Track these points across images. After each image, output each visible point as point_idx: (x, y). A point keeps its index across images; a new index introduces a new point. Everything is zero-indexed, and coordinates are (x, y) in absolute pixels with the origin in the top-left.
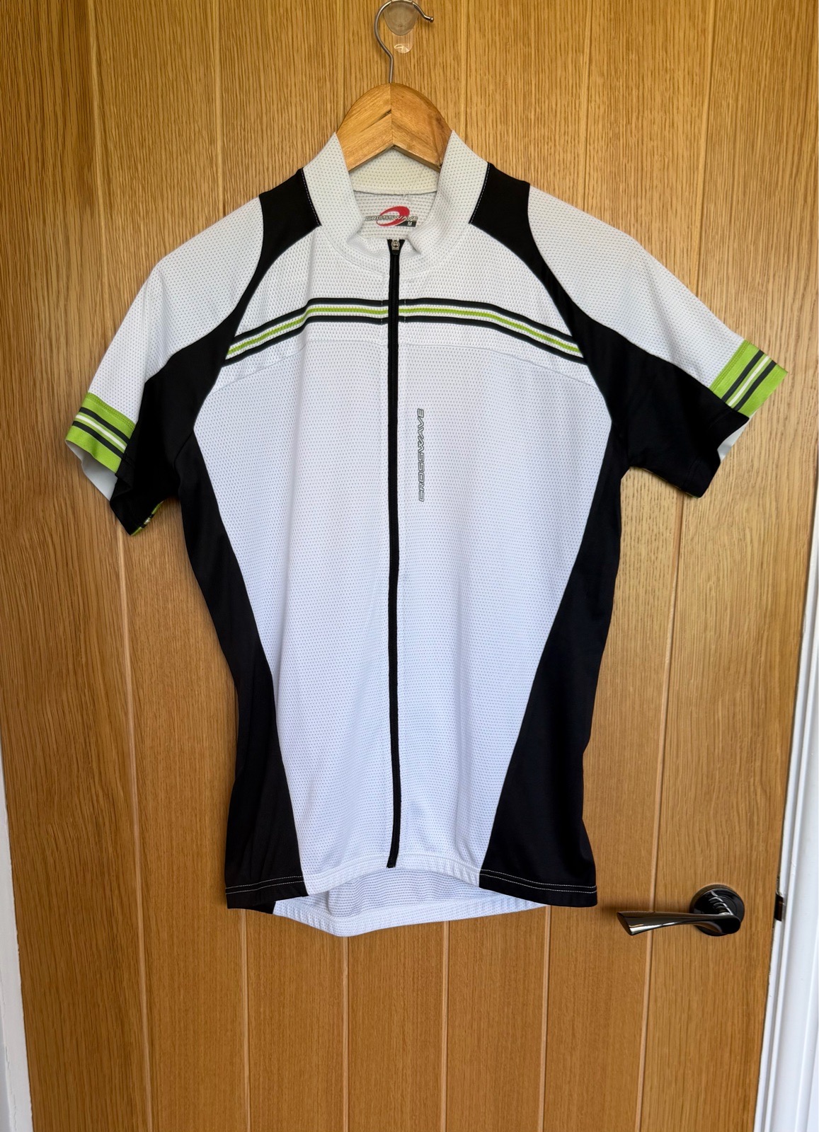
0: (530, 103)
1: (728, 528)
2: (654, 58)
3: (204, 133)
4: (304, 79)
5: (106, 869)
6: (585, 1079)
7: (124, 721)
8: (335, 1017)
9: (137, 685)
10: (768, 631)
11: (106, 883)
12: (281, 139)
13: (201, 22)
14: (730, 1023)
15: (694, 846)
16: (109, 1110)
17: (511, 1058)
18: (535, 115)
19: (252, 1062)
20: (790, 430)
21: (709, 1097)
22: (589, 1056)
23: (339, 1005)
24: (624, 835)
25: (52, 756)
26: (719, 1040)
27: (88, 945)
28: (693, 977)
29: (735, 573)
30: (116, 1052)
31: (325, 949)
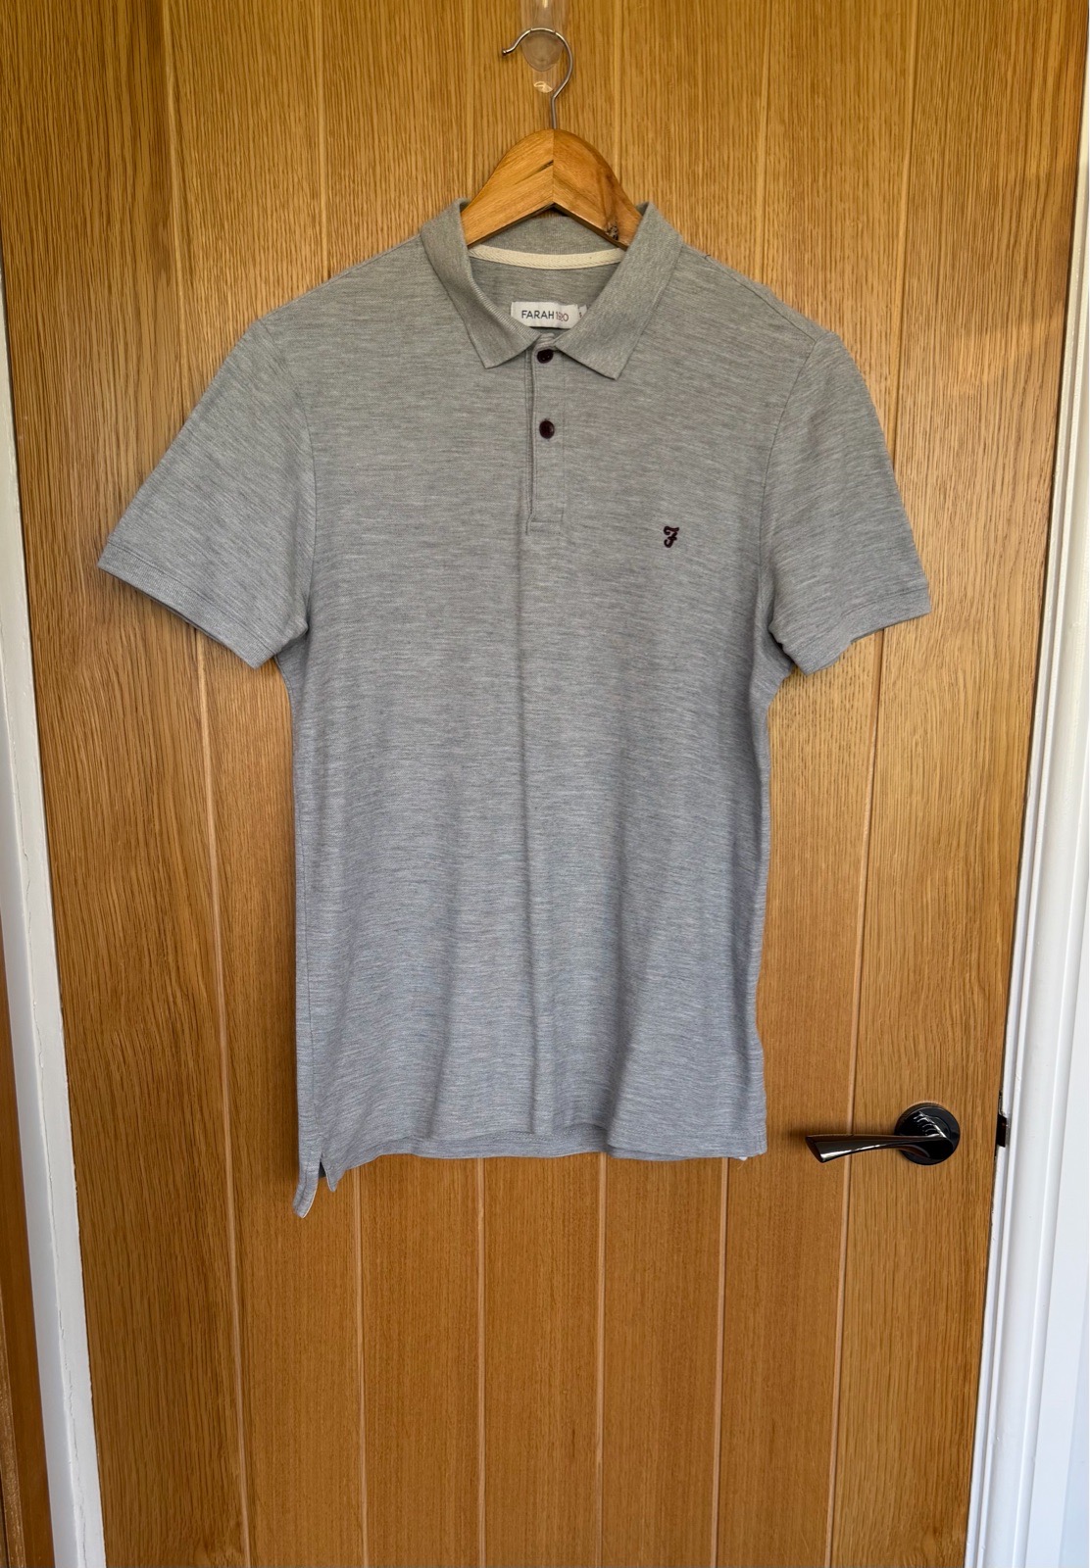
0: (697, 154)
1: (937, 670)
2: (844, 103)
3: (305, 185)
4: (426, 122)
5: (185, 1087)
6: (771, 1342)
7: (207, 902)
8: (469, 1269)
9: (223, 860)
10: (986, 795)
11: (185, 1107)
12: (398, 194)
13: (301, 52)
14: (945, 1273)
15: (900, 1057)
16: (189, 1388)
17: (683, 1317)
18: (703, 169)
19: (367, 1326)
20: (1011, 552)
21: (922, 1364)
22: (775, 1313)
23: (473, 1254)
24: (816, 1044)
25: (118, 945)
26: (932, 1293)
27: (163, 1182)
28: (899, 1217)
29: (946, 725)
30: (197, 1316)
31: (456, 1185)
